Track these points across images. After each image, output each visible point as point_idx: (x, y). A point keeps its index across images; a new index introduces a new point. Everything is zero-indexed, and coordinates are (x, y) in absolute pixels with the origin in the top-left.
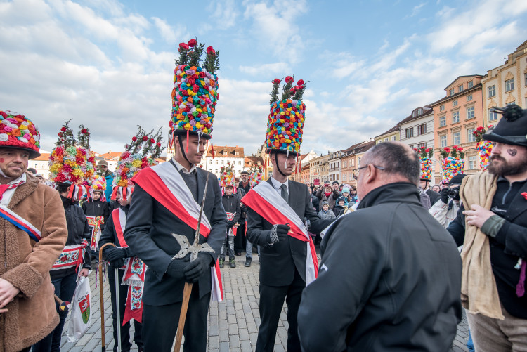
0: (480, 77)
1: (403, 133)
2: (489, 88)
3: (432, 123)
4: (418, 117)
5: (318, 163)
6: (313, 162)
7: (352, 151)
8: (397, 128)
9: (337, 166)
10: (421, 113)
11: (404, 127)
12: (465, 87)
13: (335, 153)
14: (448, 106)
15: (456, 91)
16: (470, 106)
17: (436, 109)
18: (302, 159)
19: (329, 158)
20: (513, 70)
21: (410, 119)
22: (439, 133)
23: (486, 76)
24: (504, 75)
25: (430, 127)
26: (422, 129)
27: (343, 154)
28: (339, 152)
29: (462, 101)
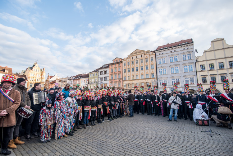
0: (122, 59)
1: (99, 72)
2: (124, 63)
3: (109, 70)
4: (105, 68)
5: (61, 81)
6: (58, 80)
7: (79, 77)
8: (97, 70)
9: (71, 83)
10: (105, 67)
11: (100, 70)
12: (118, 61)
13: (70, 77)
14: (114, 66)
15: (116, 62)
16: (119, 67)
17: (110, 66)
18: (50, 78)
19: (67, 79)
20: (129, 59)
21: (102, 68)
22: (111, 74)
23: (123, 59)
24: (127, 60)
25: (108, 72)
26: (106, 72)
27: (74, 78)
28: (72, 77)
29: (117, 65)
